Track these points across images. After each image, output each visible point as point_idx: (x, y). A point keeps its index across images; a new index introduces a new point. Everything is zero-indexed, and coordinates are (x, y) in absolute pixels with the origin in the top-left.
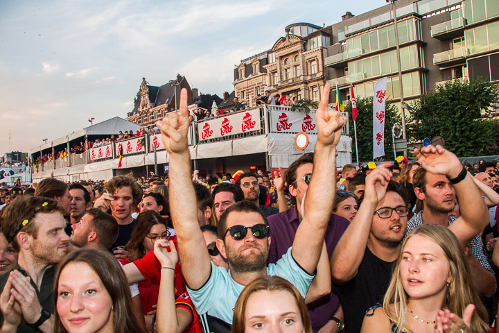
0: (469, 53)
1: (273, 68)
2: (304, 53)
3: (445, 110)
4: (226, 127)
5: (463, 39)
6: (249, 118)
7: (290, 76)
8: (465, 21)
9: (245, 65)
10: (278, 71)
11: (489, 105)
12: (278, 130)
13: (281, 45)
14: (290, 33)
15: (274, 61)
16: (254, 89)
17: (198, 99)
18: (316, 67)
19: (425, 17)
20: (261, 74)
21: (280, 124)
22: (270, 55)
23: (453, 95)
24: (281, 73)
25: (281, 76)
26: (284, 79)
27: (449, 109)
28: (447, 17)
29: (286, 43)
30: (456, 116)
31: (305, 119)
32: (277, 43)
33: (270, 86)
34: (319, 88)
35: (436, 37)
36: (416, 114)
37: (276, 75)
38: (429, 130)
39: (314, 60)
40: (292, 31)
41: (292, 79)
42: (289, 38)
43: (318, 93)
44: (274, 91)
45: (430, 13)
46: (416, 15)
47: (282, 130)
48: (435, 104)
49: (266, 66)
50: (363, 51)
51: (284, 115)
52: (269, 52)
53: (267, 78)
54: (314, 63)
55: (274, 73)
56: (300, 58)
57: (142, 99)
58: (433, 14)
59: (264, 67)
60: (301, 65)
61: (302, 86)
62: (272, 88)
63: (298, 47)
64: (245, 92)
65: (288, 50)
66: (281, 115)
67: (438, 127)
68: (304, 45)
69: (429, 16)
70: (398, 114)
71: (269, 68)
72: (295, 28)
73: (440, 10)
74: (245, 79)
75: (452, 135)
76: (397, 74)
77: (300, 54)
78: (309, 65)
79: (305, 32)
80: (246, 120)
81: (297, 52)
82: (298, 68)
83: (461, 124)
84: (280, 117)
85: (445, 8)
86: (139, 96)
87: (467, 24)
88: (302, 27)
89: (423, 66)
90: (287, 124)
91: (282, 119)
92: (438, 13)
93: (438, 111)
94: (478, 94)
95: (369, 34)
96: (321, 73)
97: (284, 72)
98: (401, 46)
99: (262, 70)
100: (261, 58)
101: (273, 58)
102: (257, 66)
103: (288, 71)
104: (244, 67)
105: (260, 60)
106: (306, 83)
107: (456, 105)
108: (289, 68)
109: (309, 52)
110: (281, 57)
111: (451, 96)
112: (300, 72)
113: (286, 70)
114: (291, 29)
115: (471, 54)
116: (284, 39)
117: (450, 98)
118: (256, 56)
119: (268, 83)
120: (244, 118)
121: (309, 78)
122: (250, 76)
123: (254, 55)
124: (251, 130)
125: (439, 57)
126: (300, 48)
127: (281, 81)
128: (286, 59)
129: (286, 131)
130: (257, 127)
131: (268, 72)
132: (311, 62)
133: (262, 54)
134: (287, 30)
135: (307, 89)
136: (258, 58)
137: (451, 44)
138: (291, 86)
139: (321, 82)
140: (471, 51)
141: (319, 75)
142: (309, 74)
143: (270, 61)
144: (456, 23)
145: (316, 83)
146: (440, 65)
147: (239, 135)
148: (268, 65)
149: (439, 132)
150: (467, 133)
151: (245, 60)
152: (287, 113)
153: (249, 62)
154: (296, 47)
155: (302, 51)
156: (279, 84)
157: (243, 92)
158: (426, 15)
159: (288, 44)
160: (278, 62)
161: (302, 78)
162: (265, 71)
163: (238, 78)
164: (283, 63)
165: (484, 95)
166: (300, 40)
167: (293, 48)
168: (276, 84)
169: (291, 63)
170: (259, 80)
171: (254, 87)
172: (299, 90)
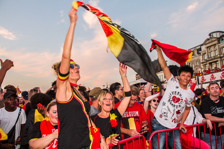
1: (204, 52)
7: (212, 55)
10: (207, 53)
13: (208, 42)
14: (211, 36)
15: (204, 49)
16: (195, 62)
20: (198, 55)
22: (202, 47)
24: (208, 54)
25: (208, 56)
26: (210, 57)
32: (206, 41)
33: (203, 60)
37: (205, 55)
40: (212, 35)
41: (214, 56)
42: (211, 38)
44: (205, 62)
49: (200, 52)
52: (202, 45)
53: (201, 57)
55: (204, 54)
56: (217, 47)
59: (199, 52)
60: (218, 50)
61: (219, 59)
62: (204, 61)
63: (216, 42)
64: (191, 64)
65: (211, 44)
68: (219, 41)
71: (201, 52)
72: (214, 34)
77: (217, 45)
78: (222, 50)
79: (218, 35)
81: (215, 44)
82: (216, 51)
88: (217, 33)
97: (209, 54)
99: (199, 53)
100: (197, 48)
102: (196, 52)
103: (211, 53)
105: (197, 49)
109: (222, 44)
110: (208, 47)
112: (217, 53)
113: (210, 53)
114: (212, 34)
116: (208, 39)
119: (201, 59)
121: (222, 55)
122: (193, 56)
123: (194, 47)
126: (217, 43)
127: (208, 58)
131: (202, 54)
132: (222, 48)
133: (197, 46)
134: (210, 35)
135: (221, 61)
136: (196, 48)
138: (214, 59)
143: (202, 49)
148: (201, 51)
155: (218, 44)
156: (207, 59)
157: (190, 63)
159: (211, 41)
160: (206, 49)
161: (219, 56)
162: (200, 54)
164: (209, 49)
166: (216, 39)
167: (214, 43)
168: (205, 59)
169: (213, 49)
170: (198, 58)
171: (195, 61)
172: (217, 61)
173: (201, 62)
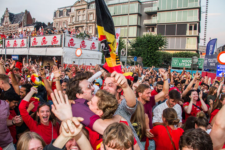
0: (158, 22)
1: (73, 15)
2: (88, 10)
3: (145, 45)
4: (44, 41)
5: (157, 16)
6: (56, 39)
7: (80, 19)
8: (158, 8)
9: (60, 11)
10: (75, 16)
11: (162, 46)
12: (68, 46)
13: (78, 4)
15: (73, 11)
17: (35, 24)
18: (92, 17)
19: (142, 3)
20: (67, 16)
21: (70, 43)
23: (149, 40)
24: (76, 17)
25: (76, 19)
26: (77, 20)
27: (147, 45)
28: (151, 5)
29: (80, 4)
30: (149, 49)
31: (82, 42)
32: (76, 3)
33: (70, 22)
34: (93, 27)
35: (146, 13)
36: (133, 45)
37: (74, 18)
38: (137, 53)
39: (92, 14)
41: (81, 21)
42: (82, 2)
43: (92, 29)
45: (145, 2)
46: (138, 1)
47: (71, 46)
48: (141, 42)
50: (114, 14)
51: (72, 39)
52: (72, 7)
53: (69, 18)
54: (92, 15)
55: (73, 17)
56: (85, 12)
57: (5, 19)
58: (146, 3)
59: (69, 13)
60: (86, 15)
61: (85, 25)
62: (71, 24)
63: (86, 7)
64: (58, 24)
65: (81, 7)
66: (71, 39)
67: (141, 52)
68: (88, 6)
69: (144, 3)
70: (125, 44)
73: (149, 2)
74: (59, 17)
75: (146, 56)
76: (127, 26)
77: (86, 10)
78: (89, 16)
79: (89, 0)
80: (54, 39)
81: (85, 9)
82: (84, 16)
83: (150, 52)
84: (70, 40)
85: (151, 1)
86: (4, 17)
87: (159, 10)
89: (139, 24)
90: (73, 44)
91: (71, 41)
92: (148, 3)
93: (142, 45)
94: (159, 40)
95: (118, 6)
96: (94, 20)
97: (77, 17)
98: (130, 14)
99: (67, 15)
100: (68, 9)
101: (73, 10)
102: (65, 12)
103: (80, 17)
104: (59, 12)
105: (67, 10)
106: (87, 24)
107: (150, 44)
108: (80, 16)
109: (90, 10)
110: (77, 10)
111: (148, 40)
112: (85, 18)
113: (79, 16)
115: (159, 23)
116: (79, 2)
117: (147, 41)
118: (65, 7)
119: (69, 21)
120: (53, 38)
121: (89, 21)
122: (61, 17)
123: (64, 7)
124: (56, 44)
125: (146, 22)
127: (76, 21)
128: (79, 12)
129: (72, 47)
130: (59, 43)
131: (70, 16)
132: (90, 14)
133: (68, 7)
135: (87, 26)
136: (66, 9)
137: (151, 17)
138: (80, 24)
139: (94, 24)
140: (159, 22)
141: (93, 21)
142: (89, 20)
143: (72, 11)
144: (154, 9)
145: (91, 24)
146: (146, 25)
147: (50, 46)
148: (70, 13)
149: (141, 54)
150: (153, 56)
151: (60, 9)
152: (74, 39)
153: (61, 10)
154: (84, 6)
156: (75, 22)
158: (143, 2)
159: (81, 4)
160: (75, 12)
161: (85, 21)
163: (55, 17)
164: (78, 13)
165: (161, 42)
166: (86, 3)
167: (83, 6)
168: (73, 22)
169: (81, 14)
170: (66, 19)
171: (63, 22)
172: (83, 26)
173: (69, 24)
